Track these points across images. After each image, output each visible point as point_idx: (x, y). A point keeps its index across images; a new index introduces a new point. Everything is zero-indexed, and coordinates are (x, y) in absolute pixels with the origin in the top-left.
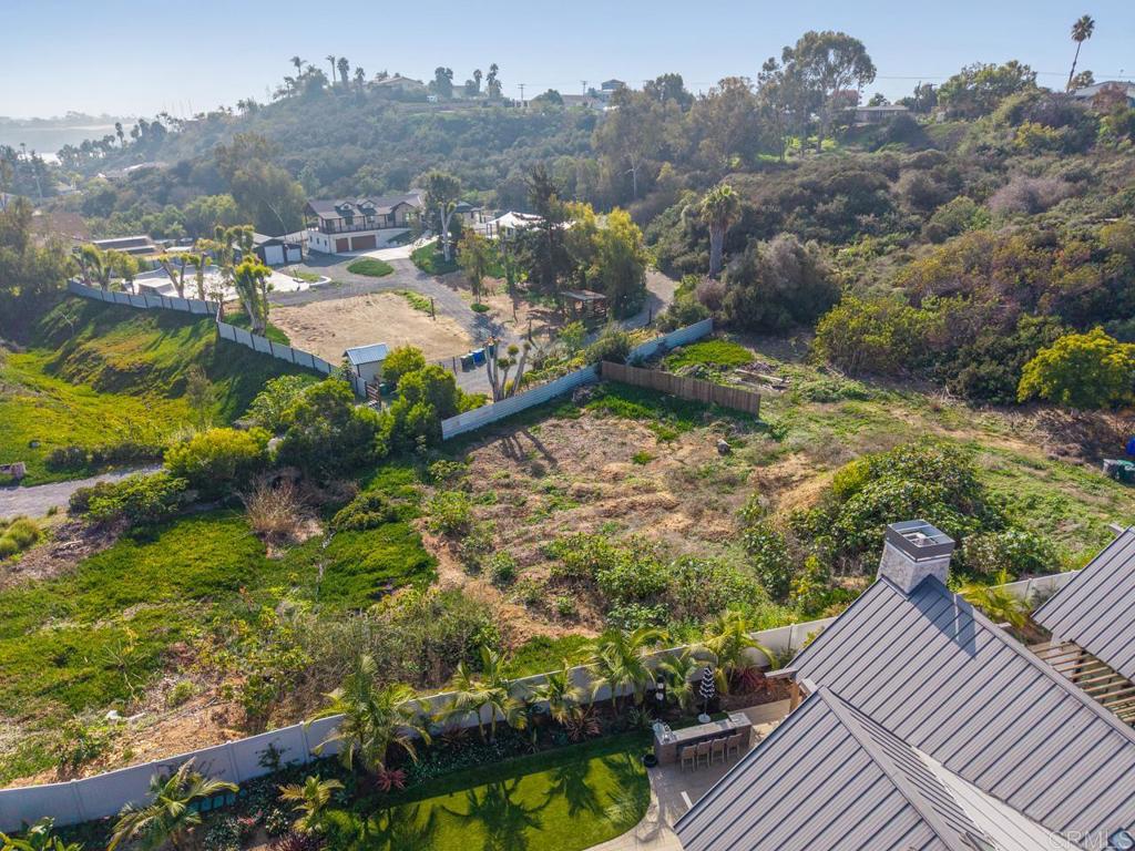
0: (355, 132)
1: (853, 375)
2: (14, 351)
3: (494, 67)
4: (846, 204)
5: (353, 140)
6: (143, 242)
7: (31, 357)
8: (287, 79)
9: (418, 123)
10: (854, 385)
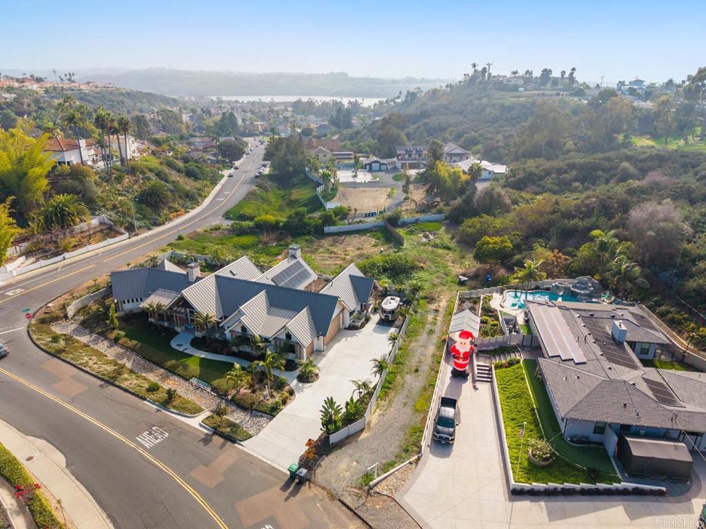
0: (465, 108)
1: (458, 242)
2: (279, 189)
3: (574, 69)
4: (577, 176)
5: (461, 113)
6: (350, 154)
7: (281, 192)
8: (465, 75)
9: (494, 106)
10: (453, 244)
